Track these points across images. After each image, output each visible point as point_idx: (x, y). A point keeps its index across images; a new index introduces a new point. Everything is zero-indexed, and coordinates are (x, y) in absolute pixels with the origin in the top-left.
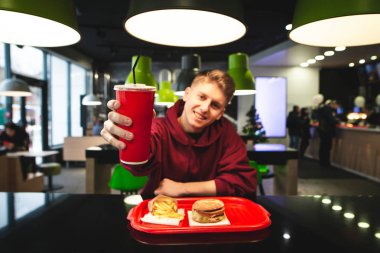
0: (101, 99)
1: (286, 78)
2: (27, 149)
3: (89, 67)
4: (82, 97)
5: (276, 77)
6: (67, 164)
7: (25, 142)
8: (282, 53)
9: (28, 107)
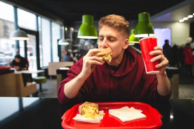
0: (69, 42)
1: (171, 29)
2: (27, 69)
3: (62, 23)
4: (58, 40)
5: (165, 28)
6: (51, 77)
7: (27, 65)
8: (169, 14)
9: (28, 46)
